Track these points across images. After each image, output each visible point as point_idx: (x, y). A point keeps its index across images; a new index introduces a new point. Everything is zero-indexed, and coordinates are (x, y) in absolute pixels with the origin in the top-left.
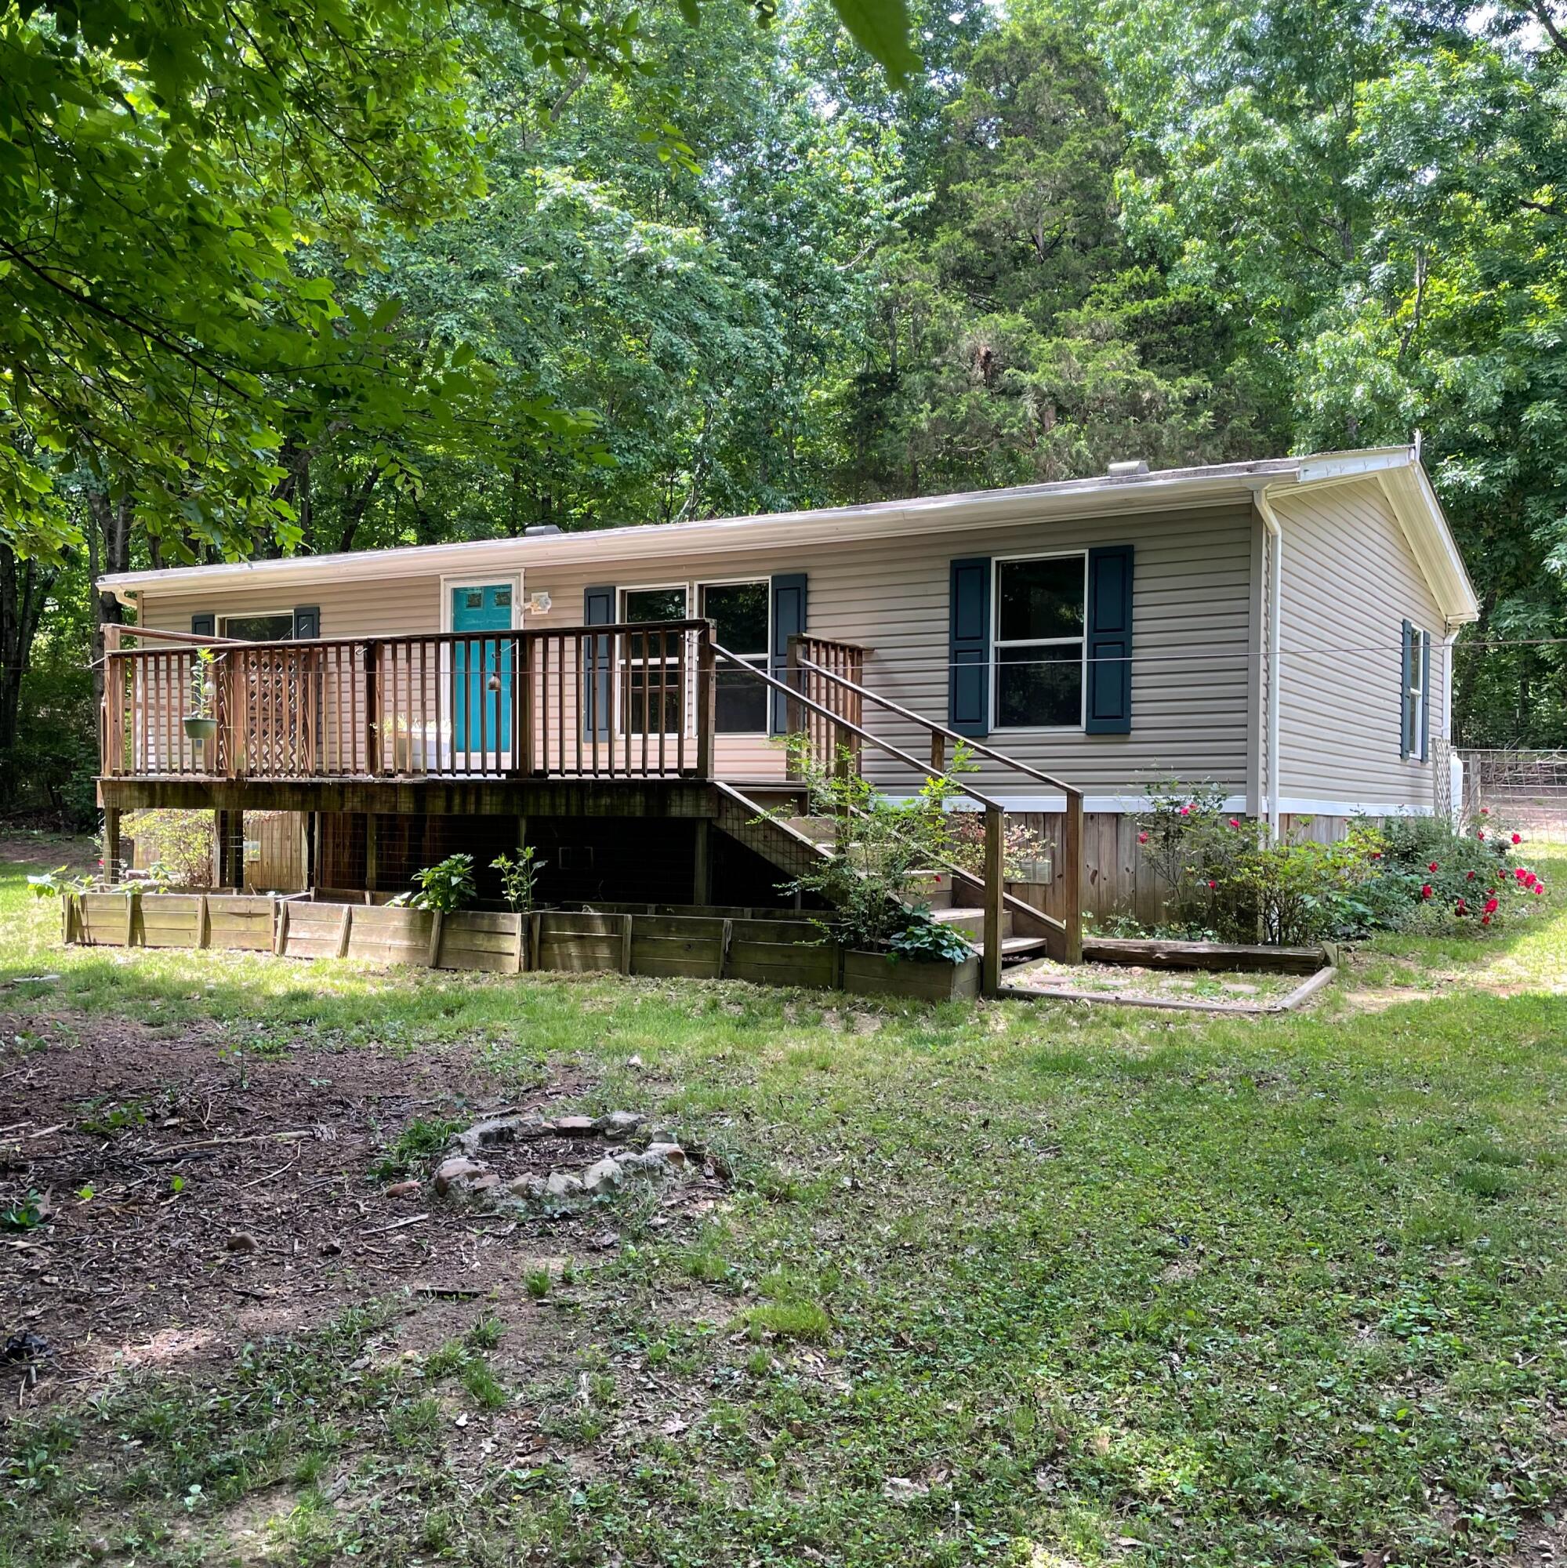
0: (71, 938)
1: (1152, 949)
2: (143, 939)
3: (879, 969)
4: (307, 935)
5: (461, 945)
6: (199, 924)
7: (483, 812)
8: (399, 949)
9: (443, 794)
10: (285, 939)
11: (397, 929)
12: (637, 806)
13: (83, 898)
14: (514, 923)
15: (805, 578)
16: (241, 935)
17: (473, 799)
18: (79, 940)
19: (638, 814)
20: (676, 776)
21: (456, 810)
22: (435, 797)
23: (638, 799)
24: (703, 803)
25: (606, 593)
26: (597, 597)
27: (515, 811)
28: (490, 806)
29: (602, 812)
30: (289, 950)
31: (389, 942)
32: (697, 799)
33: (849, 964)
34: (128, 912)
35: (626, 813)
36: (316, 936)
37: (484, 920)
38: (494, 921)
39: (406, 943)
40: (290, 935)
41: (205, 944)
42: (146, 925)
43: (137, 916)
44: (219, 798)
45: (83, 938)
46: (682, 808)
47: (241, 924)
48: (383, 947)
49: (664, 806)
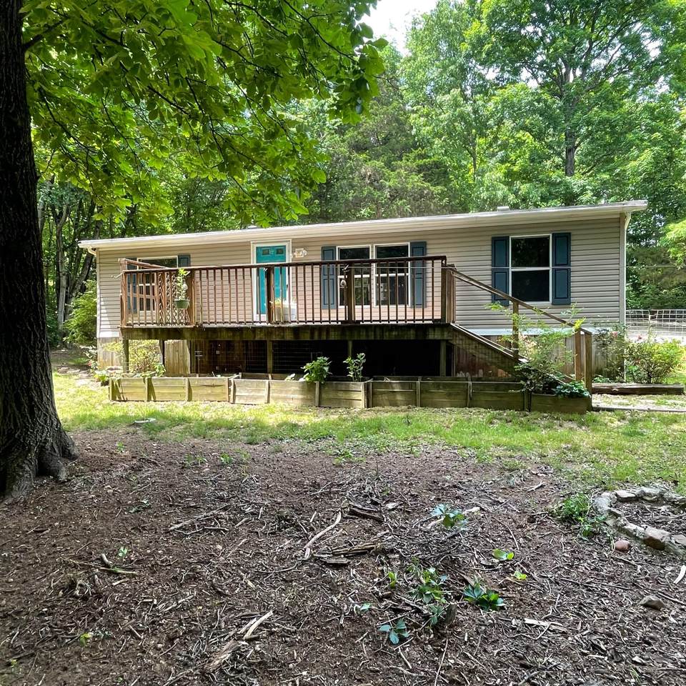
0: (114, 399)
1: (611, 387)
2: (155, 398)
3: (550, 402)
4: (247, 394)
5: (331, 396)
6: (186, 391)
7: (331, 339)
8: (298, 399)
9: (309, 331)
10: (234, 396)
11: (295, 391)
12: (411, 335)
13: (119, 381)
14: (360, 386)
15: (425, 244)
16: (209, 395)
17: (325, 333)
18: (117, 399)
19: (412, 338)
20: (431, 322)
21: (316, 338)
22: (304, 333)
23: (412, 332)
24: (446, 333)
25: (332, 249)
26: (327, 250)
27: (347, 338)
28: (334, 336)
29: (393, 338)
30: (237, 401)
31: (292, 396)
32: (443, 331)
33: (534, 400)
34: (146, 386)
35: (405, 338)
36: (252, 394)
37: (342, 385)
38: (348, 385)
39: (301, 397)
40: (237, 394)
41: (190, 399)
42: (155, 391)
43: (150, 388)
44: (187, 335)
45: (120, 398)
46: (434, 335)
47: (209, 390)
48: (289, 399)
49: (425, 334)
